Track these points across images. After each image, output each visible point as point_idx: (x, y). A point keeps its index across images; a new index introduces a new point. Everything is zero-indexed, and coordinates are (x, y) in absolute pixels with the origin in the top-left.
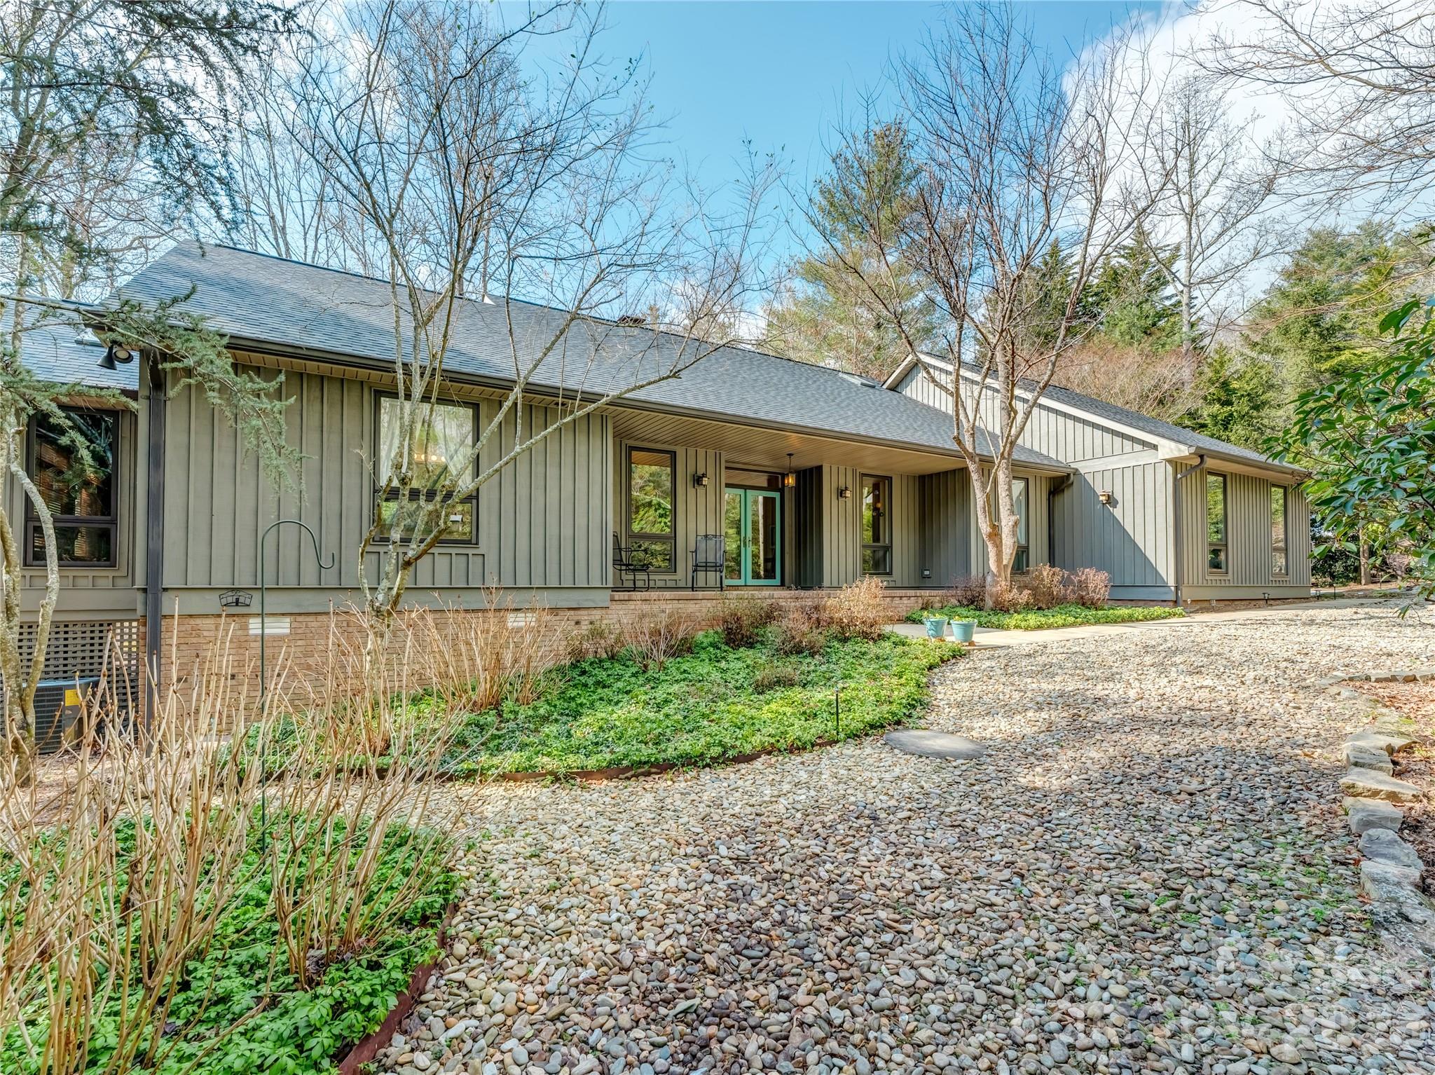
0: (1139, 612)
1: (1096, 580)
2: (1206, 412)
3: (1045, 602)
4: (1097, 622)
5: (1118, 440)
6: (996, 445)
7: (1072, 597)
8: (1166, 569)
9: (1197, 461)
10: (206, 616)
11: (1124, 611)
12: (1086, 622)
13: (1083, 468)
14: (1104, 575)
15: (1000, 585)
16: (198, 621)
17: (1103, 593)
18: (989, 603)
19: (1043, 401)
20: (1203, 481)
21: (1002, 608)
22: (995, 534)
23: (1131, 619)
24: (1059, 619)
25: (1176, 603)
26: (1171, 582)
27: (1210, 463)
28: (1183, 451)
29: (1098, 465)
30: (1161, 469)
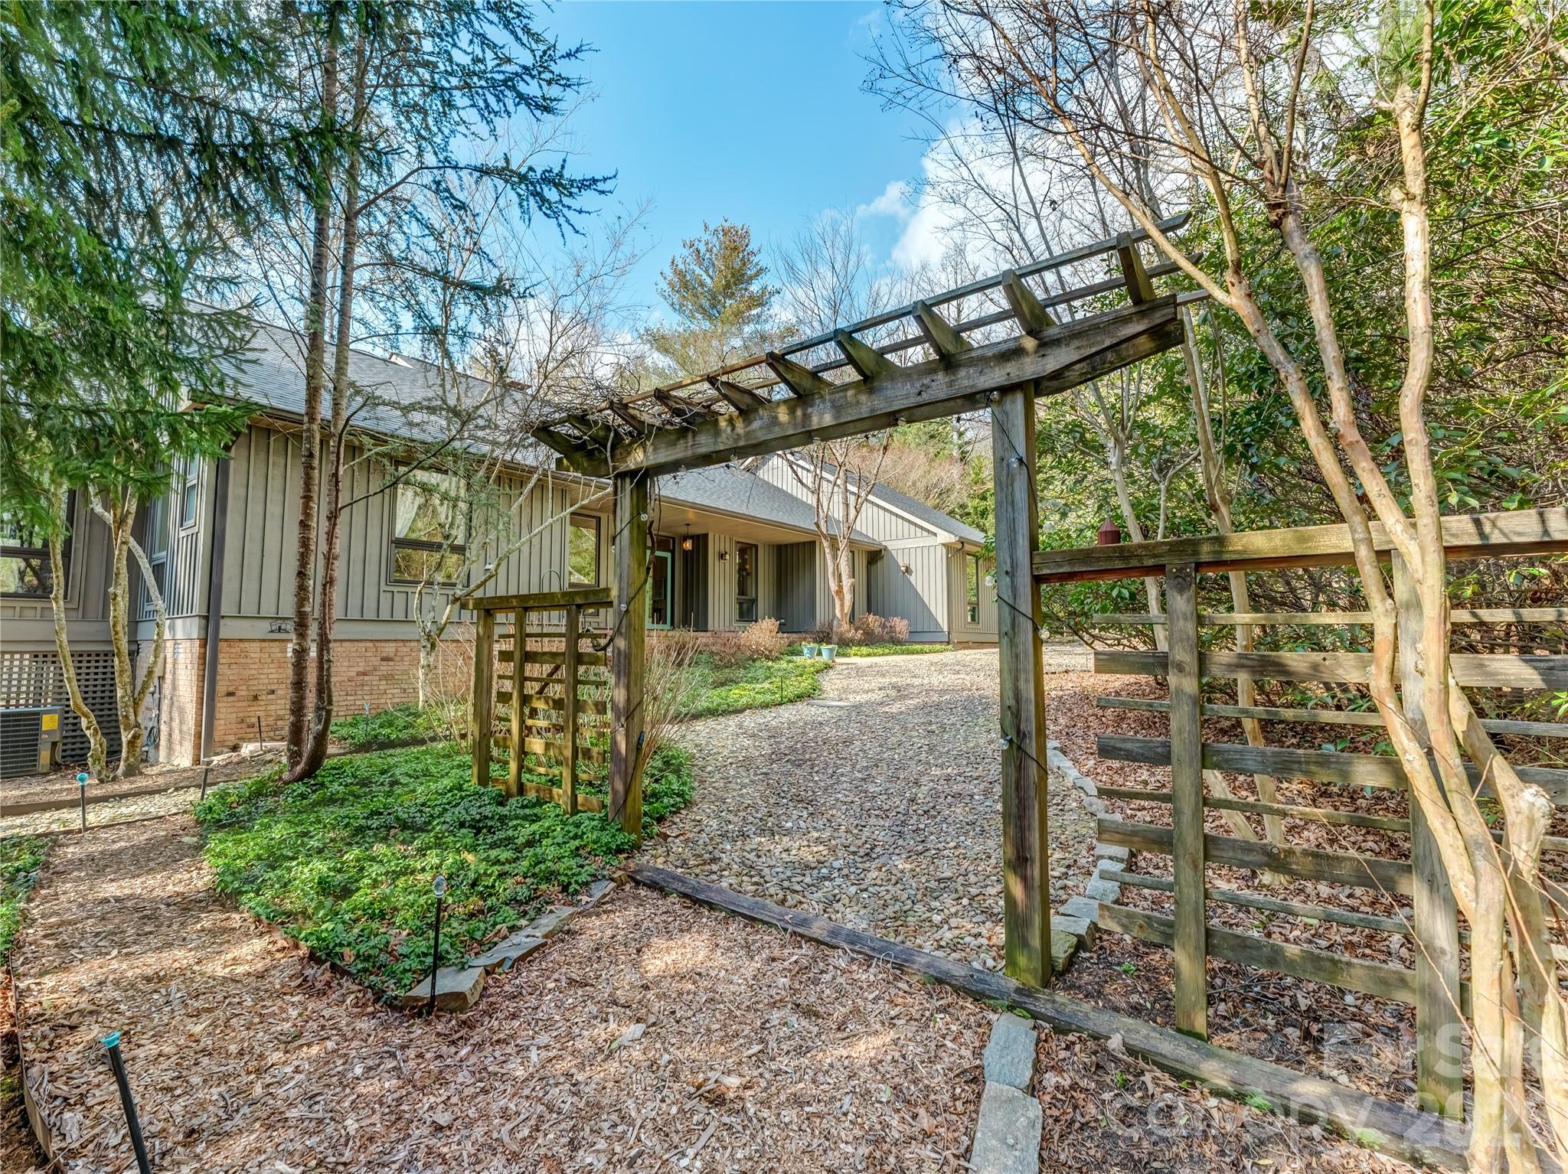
0: (927, 647)
1: (901, 625)
2: (971, 504)
3: (870, 640)
4: (903, 653)
5: (912, 527)
6: (839, 528)
7: (887, 637)
8: (943, 620)
9: (960, 546)
10: (254, 640)
11: (918, 647)
12: (896, 653)
13: (890, 546)
14: (905, 622)
15: (844, 628)
16: (247, 645)
17: (904, 636)
18: (835, 638)
19: (870, 497)
20: (964, 559)
21: (845, 643)
22: (840, 592)
23: (922, 652)
24: (880, 651)
25: (948, 643)
26: (946, 629)
27: (967, 547)
28: (951, 539)
29: (901, 544)
30: (939, 549)
